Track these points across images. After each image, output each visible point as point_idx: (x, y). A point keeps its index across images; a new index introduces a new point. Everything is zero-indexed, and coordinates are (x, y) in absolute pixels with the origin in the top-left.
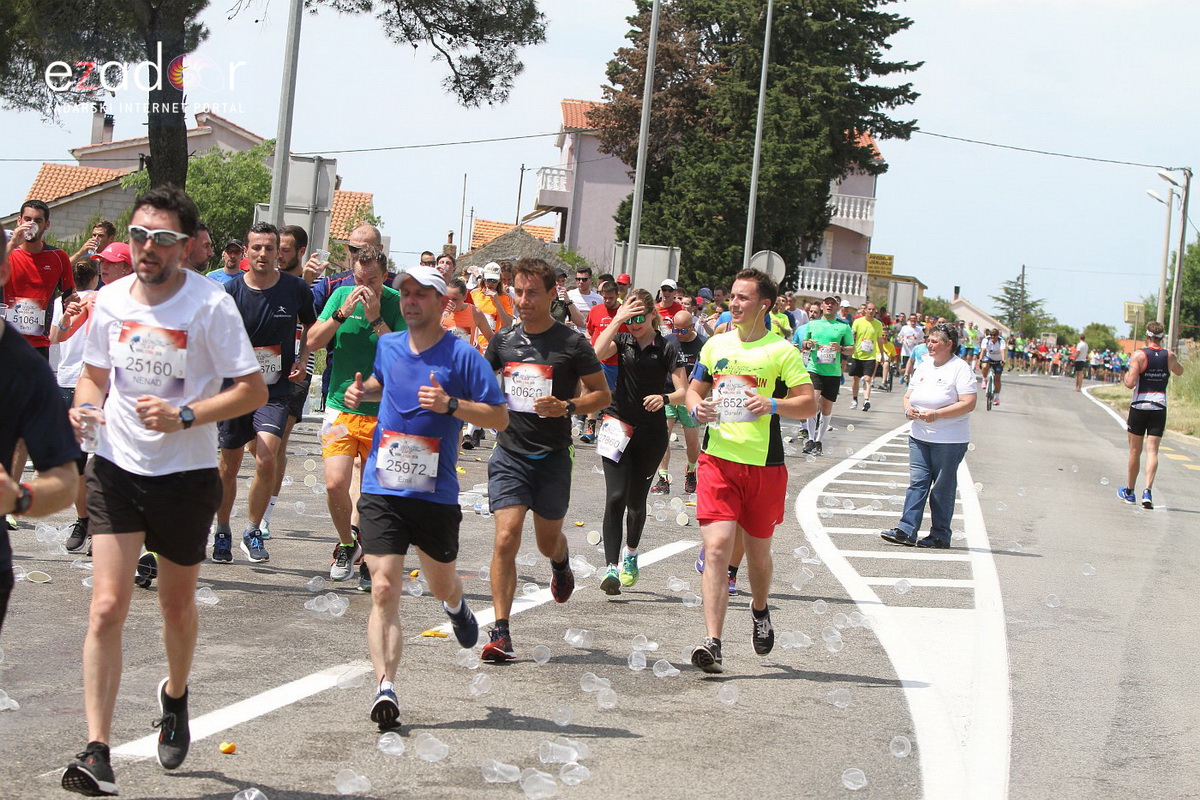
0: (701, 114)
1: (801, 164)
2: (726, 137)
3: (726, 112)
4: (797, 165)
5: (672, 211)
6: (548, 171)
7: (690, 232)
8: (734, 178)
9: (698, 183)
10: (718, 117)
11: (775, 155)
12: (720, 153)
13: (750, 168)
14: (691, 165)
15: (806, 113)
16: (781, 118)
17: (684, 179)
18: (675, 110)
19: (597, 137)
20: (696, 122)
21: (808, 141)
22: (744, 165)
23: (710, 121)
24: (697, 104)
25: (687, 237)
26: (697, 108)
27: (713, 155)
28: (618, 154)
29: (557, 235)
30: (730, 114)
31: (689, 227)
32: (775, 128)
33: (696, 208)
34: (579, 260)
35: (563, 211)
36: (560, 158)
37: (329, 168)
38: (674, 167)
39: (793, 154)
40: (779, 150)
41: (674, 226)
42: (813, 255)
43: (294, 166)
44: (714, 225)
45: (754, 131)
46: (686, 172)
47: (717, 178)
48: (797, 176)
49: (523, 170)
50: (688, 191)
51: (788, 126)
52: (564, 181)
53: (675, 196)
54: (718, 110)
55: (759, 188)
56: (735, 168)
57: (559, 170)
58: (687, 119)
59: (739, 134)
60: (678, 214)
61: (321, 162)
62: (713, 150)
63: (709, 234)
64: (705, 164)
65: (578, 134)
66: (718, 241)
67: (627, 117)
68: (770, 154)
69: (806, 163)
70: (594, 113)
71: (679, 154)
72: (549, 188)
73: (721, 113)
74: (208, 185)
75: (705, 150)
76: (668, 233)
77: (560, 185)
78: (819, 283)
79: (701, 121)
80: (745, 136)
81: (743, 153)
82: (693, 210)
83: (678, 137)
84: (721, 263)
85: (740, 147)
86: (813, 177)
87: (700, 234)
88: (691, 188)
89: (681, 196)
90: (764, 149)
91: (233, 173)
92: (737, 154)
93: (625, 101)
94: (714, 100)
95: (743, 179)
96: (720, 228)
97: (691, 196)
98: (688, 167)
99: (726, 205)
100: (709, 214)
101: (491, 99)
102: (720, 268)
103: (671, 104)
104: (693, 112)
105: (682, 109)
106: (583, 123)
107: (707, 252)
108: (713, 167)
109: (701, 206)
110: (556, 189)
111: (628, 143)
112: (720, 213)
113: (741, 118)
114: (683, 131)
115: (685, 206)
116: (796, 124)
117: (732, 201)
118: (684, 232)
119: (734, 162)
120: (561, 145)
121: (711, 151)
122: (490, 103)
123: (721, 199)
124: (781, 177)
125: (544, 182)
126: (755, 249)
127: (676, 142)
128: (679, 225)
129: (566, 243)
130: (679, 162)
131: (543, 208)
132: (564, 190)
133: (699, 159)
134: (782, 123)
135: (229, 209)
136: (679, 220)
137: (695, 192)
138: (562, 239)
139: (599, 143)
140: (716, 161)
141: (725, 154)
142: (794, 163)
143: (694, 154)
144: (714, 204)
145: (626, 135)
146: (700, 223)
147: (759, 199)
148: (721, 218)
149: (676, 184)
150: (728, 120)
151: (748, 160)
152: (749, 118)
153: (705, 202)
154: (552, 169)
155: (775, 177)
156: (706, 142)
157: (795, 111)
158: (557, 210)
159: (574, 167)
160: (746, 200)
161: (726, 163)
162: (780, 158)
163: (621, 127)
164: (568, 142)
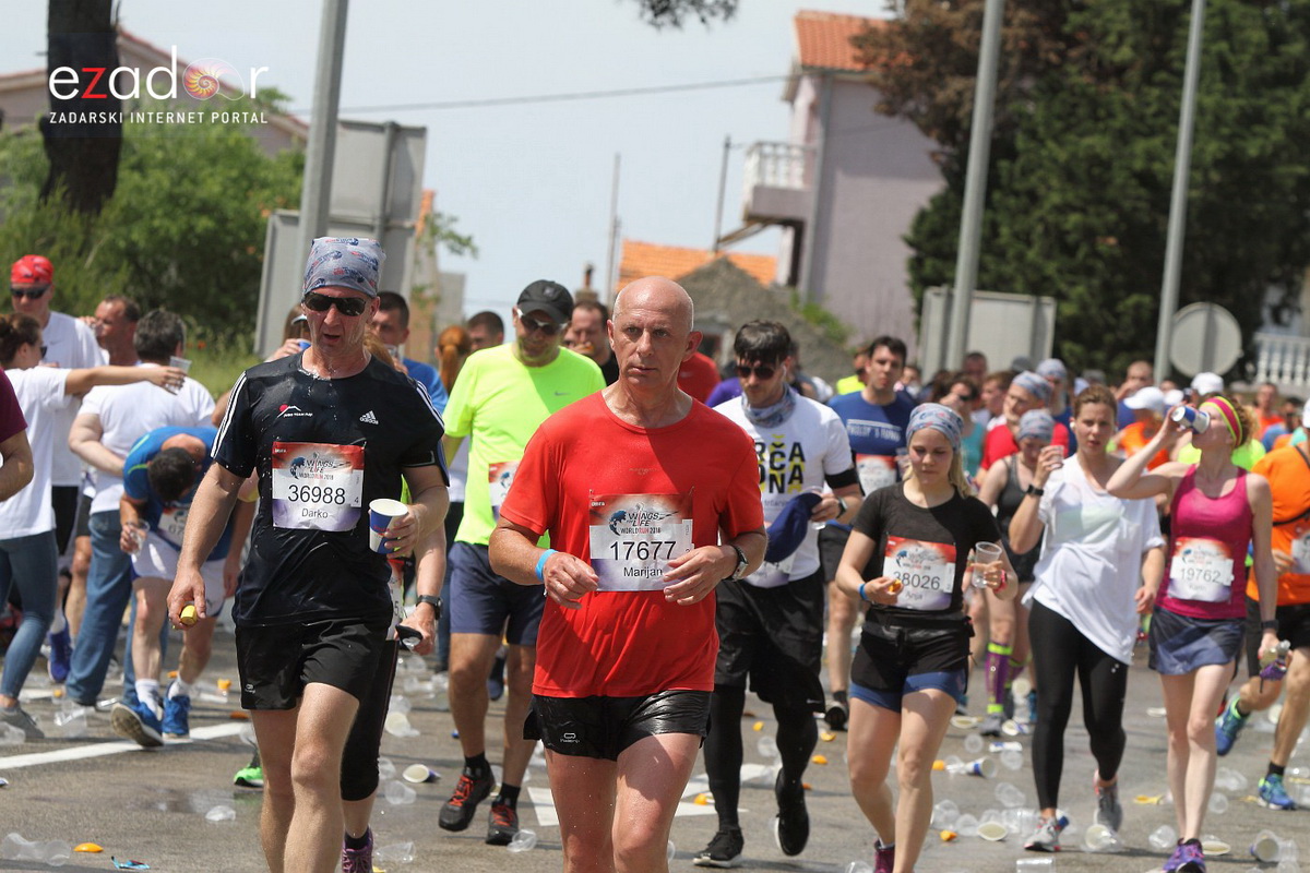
0: (1071, 41)
1: (1266, 137)
2: (1123, 86)
3: (1121, 37)
4: (1259, 142)
5: (1017, 227)
6: (768, 150)
7: (1051, 268)
8: (1138, 165)
9: (1069, 175)
10: (1108, 46)
11: (1218, 121)
12: (1111, 115)
13: (1171, 146)
14: (1056, 138)
15: (1277, 38)
16: (1232, 50)
17: (1040, 166)
18: (1022, 32)
19: (873, 84)
20: (1062, 55)
21: (1280, 93)
22: (1157, 142)
23: (1088, 56)
24: (1065, 21)
25: (1046, 279)
26: (1067, 29)
27: (1097, 119)
28: (912, 116)
29: (782, 273)
30: (1130, 40)
31: (1048, 256)
32: (1219, 69)
33: (1066, 221)
34: (825, 320)
35: (797, 226)
36: (790, 124)
37: (412, 144)
38: (1021, 142)
39: (1253, 119)
40: (1227, 109)
41: (1020, 257)
42: (1285, 315)
43: (346, 141)
44: (1096, 254)
45: (1180, 74)
46: (1044, 153)
47: (1106, 165)
48: (1264, 162)
49: (727, 146)
50: (1049, 188)
51: (1243, 63)
52: (798, 169)
53: (1024, 200)
54: (1105, 34)
55: (1191, 184)
56: (1140, 146)
57: (789, 147)
58: (1047, 51)
59: (1147, 79)
60: (1028, 234)
61: (398, 136)
62: (1097, 111)
63: (1089, 272)
64: (1082, 135)
65: (827, 79)
66: (1107, 286)
67: (931, 46)
68: (1209, 118)
69: (1277, 135)
70: (867, 38)
71: (1030, 117)
72: (770, 181)
73: (1112, 39)
74: (144, 176)
75: (1082, 111)
76: (1008, 269)
77: (791, 176)
78: (1288, 367)
79: (1074, 53)
80: (1164, 85)
81: (1156, 115)
82: (1057, 226)
83: (1028, 84)
84: (1110, 328)
85: (1148, 105)
86: (1291, 161)
87: (1073, 271)
88: (1054, 182)
89: (1033, 197)
90: (1200, 110)
91: (190, 154)
92: (1142, 118)
93: (927, 15)
94: (1098, 14)
95: (1157, 166)
96: (1113, 263)
97: (1055, 198)
98: (1051, 144)
99: (1124, 217)
100: (1089, 234)
101: (705, 13)
102: (1109, 338)
103: (1016, 22)
104: (1057, 35)
105: (1036, 31)
106: (844, 57)
107: (1084, 307)
108: (1098, 143)
109: (1074, 219)
110: (782, 182)
111: (931, 95)
112: (1110, 232)
113: (1152, 48)
114: (1039, 74)
115: (1041, 219)
116: (1258, 60)
117: (1135, 209)
118: (1037, 268)
119: (1138, 133)
120: (791, 97)
121: (1094, 111)
122: (703, 20)
123: (1113, 205)
124: (1231, 162)
125: (761, 170)
126: (1183, 301)
127: (1024, 95)
128: (1032, 255)
129: (802, 287)
130: (1032, 134)
131: (756, 219)
132: (797, 184)
133: (1068, 128)
134: (1232, 59)
135: (182, 220)
136: (1029, 243)
137: (1063, 191)
138: (793, 279)
139: (874, 97)
140: (1104, 132)
141: (1120, 120)
142: (1255, 135)
143: (1059, 117)
144: (1099, 215)
145: (929, 80)
146: (1070, 250)
147: (1189, 205)
148: (1112, 241)
149: (1025, 173)
150: (1125, 53)
151: (1163, 130)
152: (1166, 47)
153: (1083, 211)
154: (775, 145)
155: (1217, 164)
156: (1084, 94)
157: (1257, 35)
158: (785, 223)
159: (817, 143)
160: (1164, 208)
161: (1123, 137)
162: (1227, 125)
163: (919, 66)
164: (807, 93)
